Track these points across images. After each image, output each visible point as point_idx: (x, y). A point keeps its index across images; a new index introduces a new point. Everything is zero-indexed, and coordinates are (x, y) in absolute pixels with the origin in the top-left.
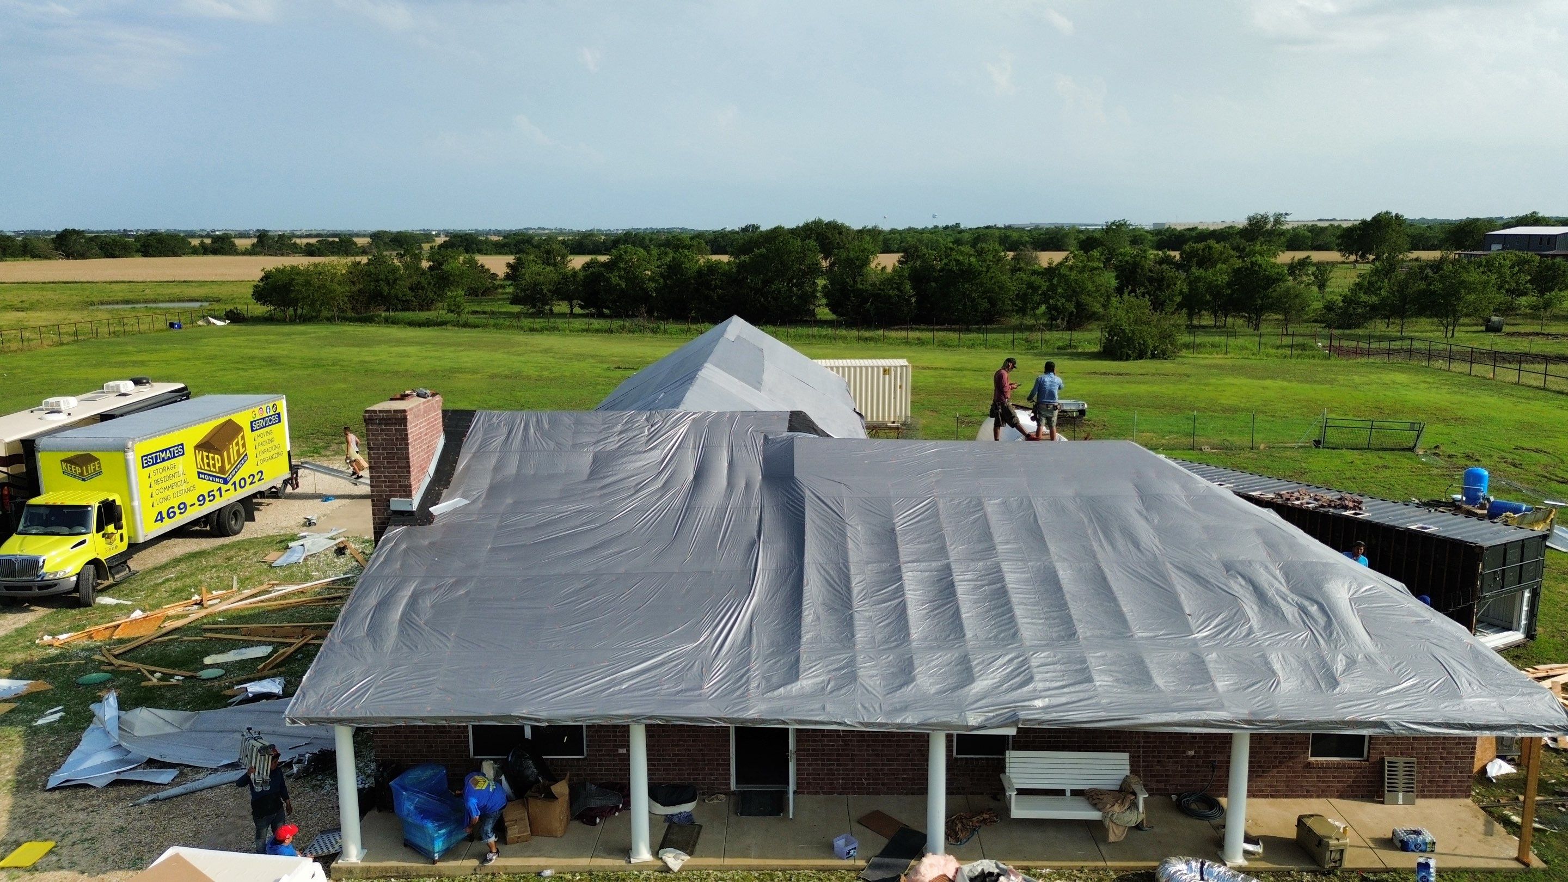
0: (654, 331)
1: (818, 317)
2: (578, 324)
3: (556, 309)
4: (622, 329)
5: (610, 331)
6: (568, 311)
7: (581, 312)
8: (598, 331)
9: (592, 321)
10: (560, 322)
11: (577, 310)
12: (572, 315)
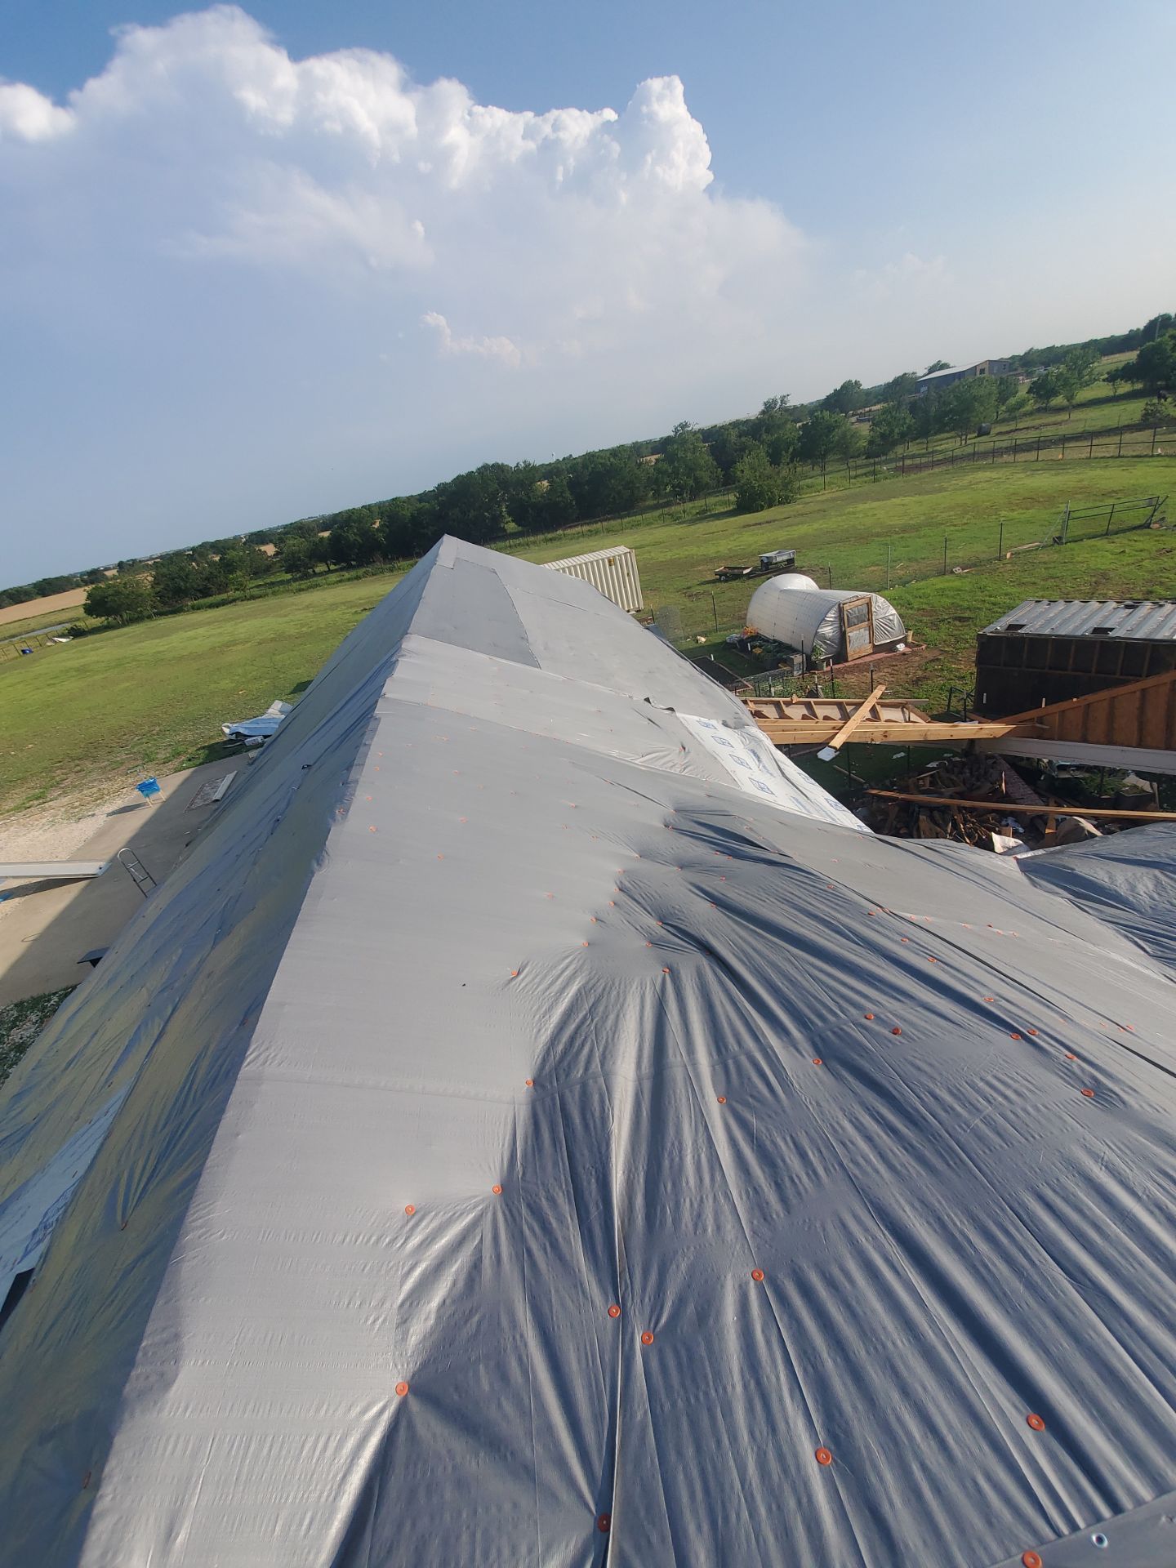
0: (391, 571)
1: (508, 531)
2: (333, 577)
3: (317, 570)
4: (366, 574)
5: (358, 578)
6: (327, 569)
7: (336, 567)
8: (349, 580)
9: (342, 573)
10: (319, 580)
11: (332, 567)
12: (330, 571)
